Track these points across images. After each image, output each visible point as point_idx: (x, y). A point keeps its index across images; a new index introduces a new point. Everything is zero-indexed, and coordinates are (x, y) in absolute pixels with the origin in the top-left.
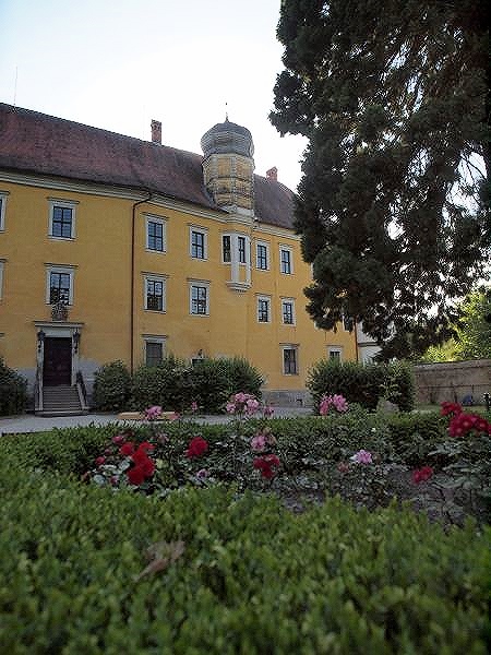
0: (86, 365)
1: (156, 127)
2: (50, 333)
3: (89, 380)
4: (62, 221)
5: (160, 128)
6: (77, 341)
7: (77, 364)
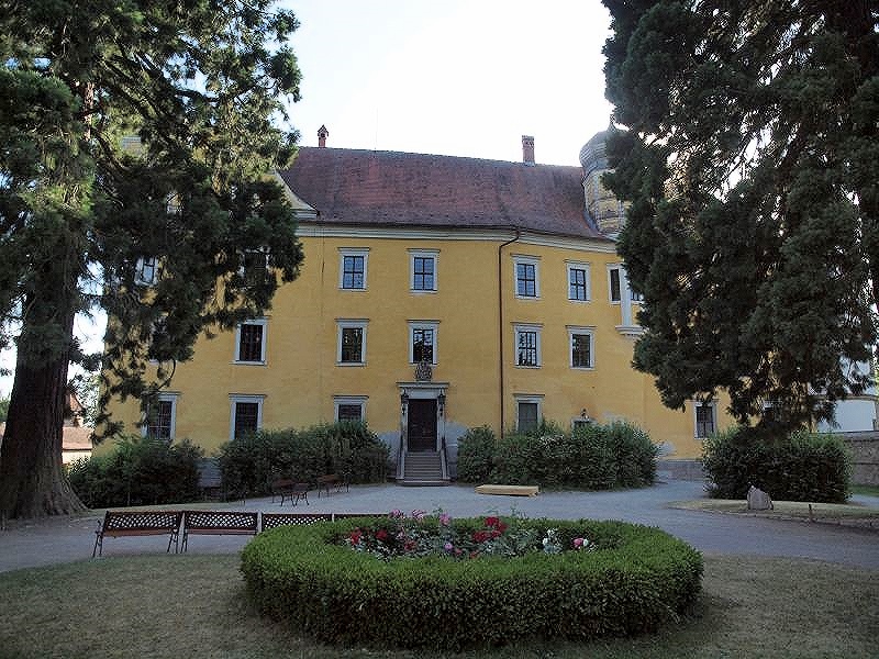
0: (451, 429)
1: (528, 143)
2: (414, 395)
3: (454, 445)
4: (424, 271)
5: (532, 144)
6: (442, 403)
7: (442, 428)
